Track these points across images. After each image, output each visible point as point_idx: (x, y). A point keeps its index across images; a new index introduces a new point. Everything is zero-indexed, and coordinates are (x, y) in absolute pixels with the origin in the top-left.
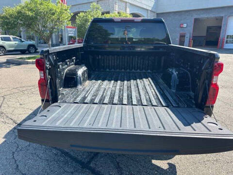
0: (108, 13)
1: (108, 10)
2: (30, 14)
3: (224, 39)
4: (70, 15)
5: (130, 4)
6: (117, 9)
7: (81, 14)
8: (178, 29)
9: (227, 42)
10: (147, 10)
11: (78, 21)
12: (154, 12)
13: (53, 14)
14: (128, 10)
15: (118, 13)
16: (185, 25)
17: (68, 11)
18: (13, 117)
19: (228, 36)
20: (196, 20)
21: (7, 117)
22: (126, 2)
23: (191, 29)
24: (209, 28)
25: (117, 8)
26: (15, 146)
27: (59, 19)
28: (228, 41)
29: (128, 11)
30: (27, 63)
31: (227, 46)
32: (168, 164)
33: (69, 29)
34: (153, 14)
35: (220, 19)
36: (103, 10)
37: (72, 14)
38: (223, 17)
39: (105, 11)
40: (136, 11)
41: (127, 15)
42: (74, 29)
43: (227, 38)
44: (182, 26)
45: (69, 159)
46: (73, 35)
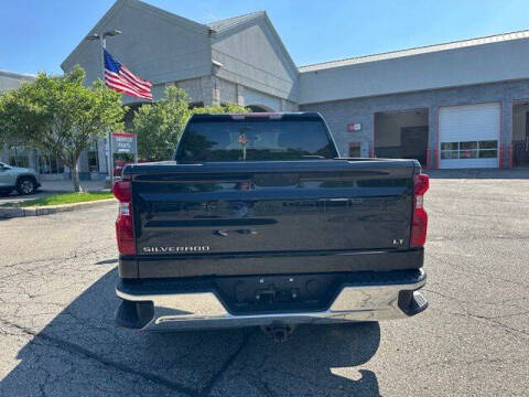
0: (200, 105)
1: (199, 100)
2: (36, 108)
3: (436, 151)
4: (121, 110)
5: (246, 88)
6: (218, 98)
7: (146, 109)
8: (345, 134)
9: (443, 157)
10: (280, 99)
11: (138, 122)
12: (294, 103)
13: (88, 108)
14: (241, 99)
15: (223, 105)
16: (357, 127)
17: (119, 101)
18: (20, 322)
19: (443, 145)
20: (378, 116)
21: (6, 323)
22: (237, 85)
23: (370, 133)
24: (405, 131)
25: (218, 95)
26: (41, 374)
27: (98, 118)
28: (446, 156)
29: (242, 101)
30: (25, 214)
31: (444, 164)
32: (360, 371)
33: (119, 139)
34: (291, 106)
35: (424, 114)
36: (191, 100)
37: (127, 108)
38: (427, 109)
39: (195, 101)
40: (257, 102)
41: (240, 108)
42: (131, 139)
43: (442, 148)
44: (351, 128)
45: (164, 388)
46: (127, 151)
